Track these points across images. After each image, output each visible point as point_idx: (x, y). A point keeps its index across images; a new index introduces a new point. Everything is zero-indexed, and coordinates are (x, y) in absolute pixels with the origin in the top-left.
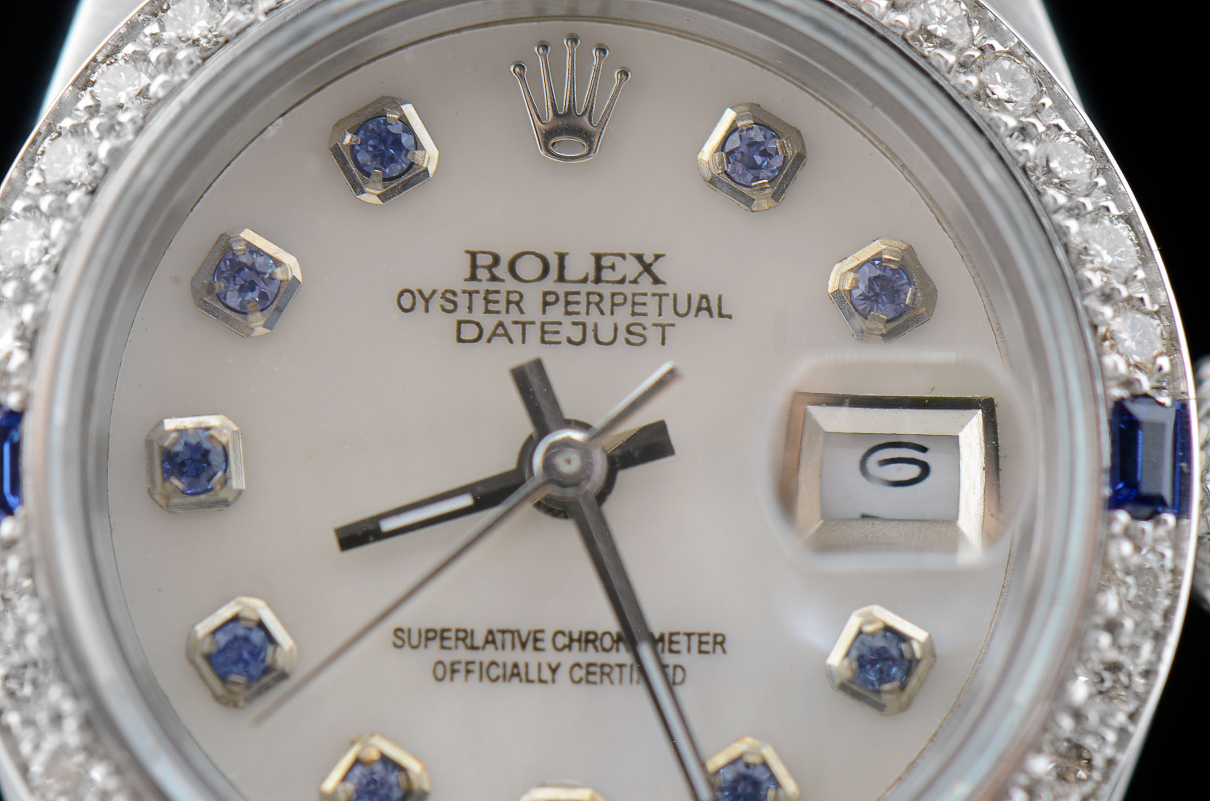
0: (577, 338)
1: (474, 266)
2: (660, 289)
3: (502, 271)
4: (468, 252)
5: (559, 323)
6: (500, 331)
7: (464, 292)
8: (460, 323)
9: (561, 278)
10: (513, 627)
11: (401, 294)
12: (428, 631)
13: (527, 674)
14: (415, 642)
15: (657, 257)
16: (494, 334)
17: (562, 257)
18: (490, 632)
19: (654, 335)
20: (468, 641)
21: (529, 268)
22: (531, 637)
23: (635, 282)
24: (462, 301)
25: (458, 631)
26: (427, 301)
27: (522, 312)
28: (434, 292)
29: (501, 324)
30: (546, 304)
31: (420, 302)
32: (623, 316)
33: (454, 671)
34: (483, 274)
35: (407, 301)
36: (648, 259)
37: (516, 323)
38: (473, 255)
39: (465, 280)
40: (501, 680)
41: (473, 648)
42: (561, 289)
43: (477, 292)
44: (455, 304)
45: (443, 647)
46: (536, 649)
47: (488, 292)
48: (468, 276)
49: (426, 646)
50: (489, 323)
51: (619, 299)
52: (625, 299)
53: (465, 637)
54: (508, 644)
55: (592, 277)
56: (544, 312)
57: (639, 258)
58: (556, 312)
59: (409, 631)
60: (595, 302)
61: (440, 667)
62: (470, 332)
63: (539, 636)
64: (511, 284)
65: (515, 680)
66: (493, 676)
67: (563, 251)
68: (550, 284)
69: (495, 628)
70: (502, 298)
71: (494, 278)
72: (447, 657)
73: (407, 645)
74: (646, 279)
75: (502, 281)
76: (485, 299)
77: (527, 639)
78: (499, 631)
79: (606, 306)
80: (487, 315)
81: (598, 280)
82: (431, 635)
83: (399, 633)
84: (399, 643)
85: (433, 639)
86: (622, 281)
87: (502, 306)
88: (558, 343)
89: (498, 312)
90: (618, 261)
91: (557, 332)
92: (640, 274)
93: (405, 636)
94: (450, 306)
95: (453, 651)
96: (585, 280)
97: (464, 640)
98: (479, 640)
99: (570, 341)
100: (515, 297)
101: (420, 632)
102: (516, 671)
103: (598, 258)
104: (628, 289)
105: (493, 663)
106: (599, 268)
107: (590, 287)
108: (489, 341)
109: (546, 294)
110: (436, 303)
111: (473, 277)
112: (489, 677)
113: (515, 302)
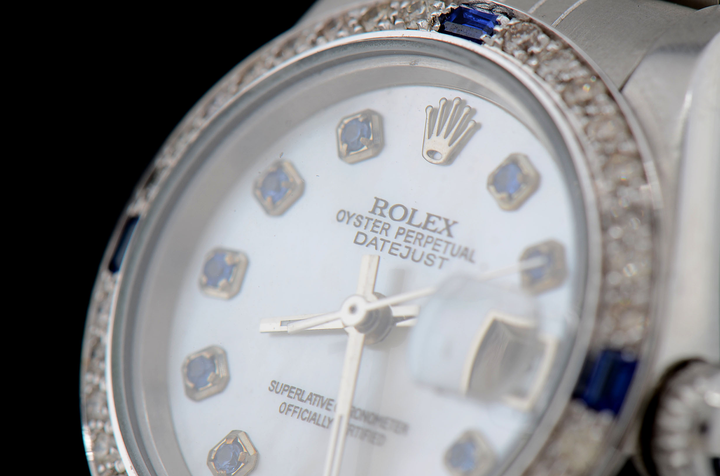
0: (405, 255)
1: (376, 206)
2: (449, 239)
3: (386, 212)
4: (376, 198)
5: (400, 245)
6: (374, 242)
7: (367, 218)
8: (359, 233)
9: (410, 223)
10: (322, 395)
11: (340, 212)
12: (286, 386)
13: (318, 420)
14: (278, 390)
15: (455, 223)
16: (371, 243)
17: (414, 211)
18: (311, 394)
19: (438, 261)
20: (300, 396)
21: (399, 213)
22: (327, 402)
23: (440, 233)
24: (365, 221)
25: (298, 389)
26: (350, 218)
27: (387, 235)
28: (354, 214)
29: (375, 239)
30: (398, 234)
31: (347, 218)
32: (428, 249)
33: (289, 410)
34: (378, 211)
35: (341, 216)
36: (450, 223)
37: (382, 239)
38: (378, 200)
39: (369, 212)
40: (306, 420)
41: (301, 400)
42: (408, 227)
43: (372, 219)
44: (360, 223)
45: (289, 396)
46: (327, 409)
47: (377, 221)
48: (371, 210)
49: (282, 393)
50: (371, 236)
51: (430, 240)
52: (432, 241)
53: (300, 393)
54: (316, 403)
55: (422, 225)
56: (396, 238)
57: (447, 221)
58: (401, 239)
59: (278, 383)
60: (420, 238)
61: (284, 405)
62: (361, 239)
63: (331, 402)
64: (388, 220)
65: (313, 422)
66: (304, 417)
67: (416, 208)
68: (403, 224)
69: (314, 393)
70: (381, 225)
71: (382, 215)
72: (289, 401)
73: (274, 390)
74: (445, 233)
75: (385, 217)
76: (374, 224)
77: (325, 402)
78: (315, 395)
79: (423, 242)
80: (372, 233)
81: (425, 228)
82: (286, 388)
83: (273, 384)
84: (272, 388)
85: (286, 391)
86: (434, 231)
87: (379, 230)
88: (396, 255)
89: (377, 232)
90: (437, 219)
91: (397, 249)
92: (444, 230)
93: (275, 386)
94: (358, 224)
95: (292, 399)
96: (418, 226)
97: (299, 395)
98: (305, 398)
99: (401, 255)
100: (387, 227)
101: (283, 384)
102: (314, 417)
103: (429, 216)
104: (436, 235)
105: (307, 411)
106: (428, 221)
107: (420, 230)
108: (367, 246)
109: (400, 228)
110: (354, 220)
111: (373, 212)
112: (302, 417)
113: (386, 229)
